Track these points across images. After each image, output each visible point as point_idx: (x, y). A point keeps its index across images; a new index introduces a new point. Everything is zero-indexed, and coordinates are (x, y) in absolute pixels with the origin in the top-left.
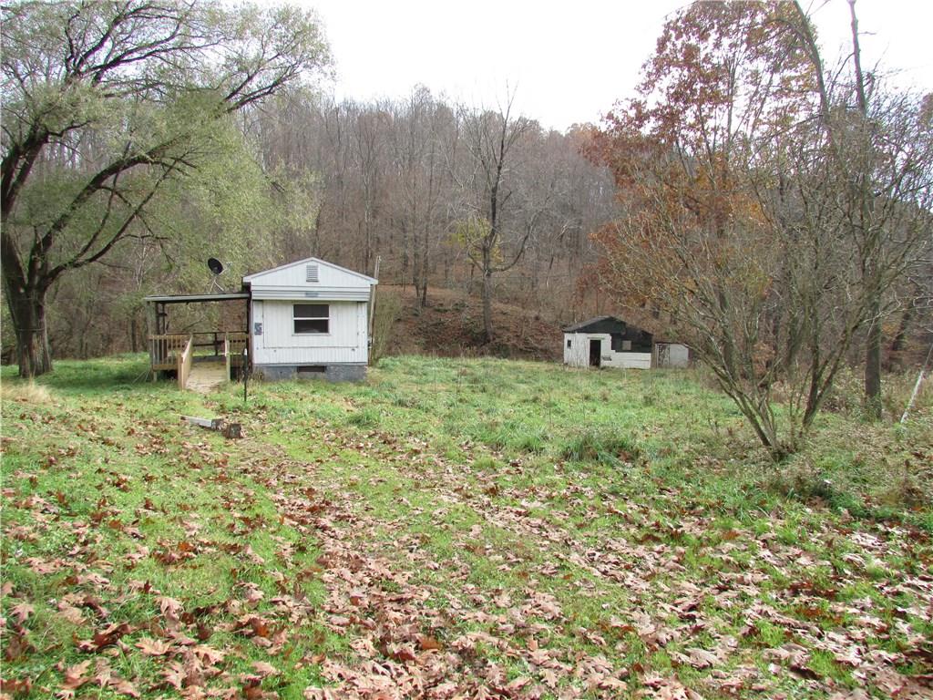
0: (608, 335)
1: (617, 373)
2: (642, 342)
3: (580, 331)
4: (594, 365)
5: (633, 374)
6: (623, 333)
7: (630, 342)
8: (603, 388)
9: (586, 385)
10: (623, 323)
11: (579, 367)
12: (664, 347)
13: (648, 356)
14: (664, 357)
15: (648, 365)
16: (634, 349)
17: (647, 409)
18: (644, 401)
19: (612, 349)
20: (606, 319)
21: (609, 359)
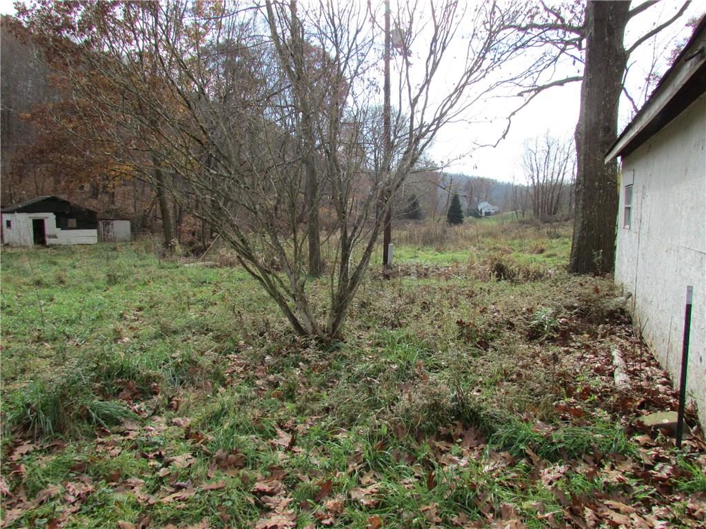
0: (52, 214)
1: (69, 250)
2: (87, 220)
3: (20, 211)
4: (39, 243)
5: (82, 250)
6: (67, 212)
7: (75, 220)
8: (55, 268)
9: (37, 267)
10: (67, 203)
11: (24, 247)
12: (108, 224)
13: (94, 232)
14: (108, 232)
15: (94, 240)
16: (81, 226)
17: (114, 288)
18: (107, 279)
19: (57, 227)
20: (48, 199)
21: (55, 237)
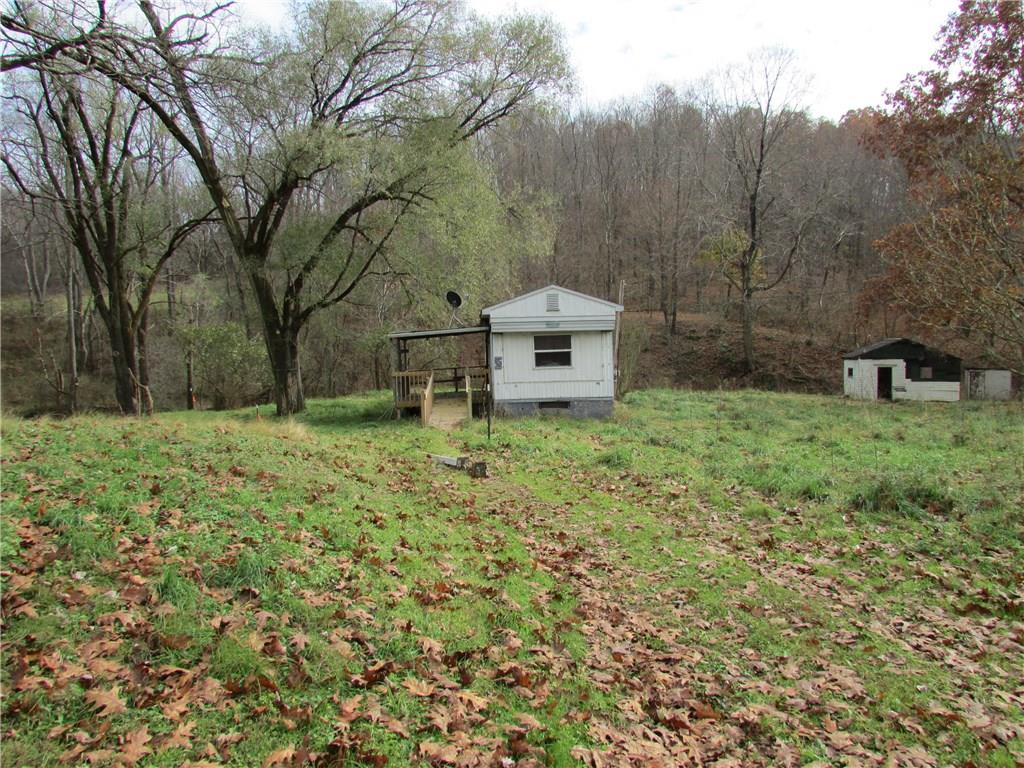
0: (902, 360)
1: (916, 407)
2: (947, 368)
3: (864, 357)
4: (883, 397)
5: (936, 408)
6: (922, 359)
7: (931, 369)
8: (899, 425)
9: (876, 422)
10: (921, 347)
11: (864, 400)
12: (977, 375)
13: (956, 385)
14: (977, 386)
15: (956, 397)
16: (940, 376)
17: (959, 450)
18: (953, 440)
19: (907, 377)
20: (899, 342)
21: (904, 390)
